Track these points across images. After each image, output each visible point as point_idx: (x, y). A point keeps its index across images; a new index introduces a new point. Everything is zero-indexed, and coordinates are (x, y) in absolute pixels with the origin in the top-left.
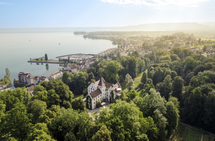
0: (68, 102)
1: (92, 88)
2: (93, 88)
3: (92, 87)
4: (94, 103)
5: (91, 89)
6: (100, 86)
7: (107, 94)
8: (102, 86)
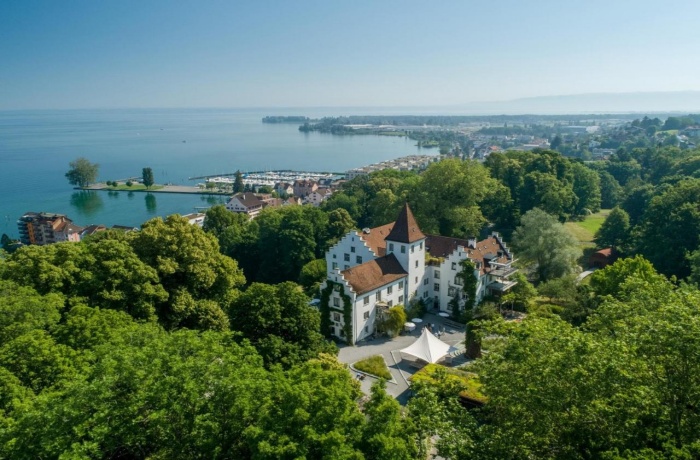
0: (213, 305)
1: (349, 251)
2: (358, 252)
3: (353, 249)
4: (366, 315)
5: (347, 258)
6: (397, 246)
7: (437, 281)
8: (408, 242)
